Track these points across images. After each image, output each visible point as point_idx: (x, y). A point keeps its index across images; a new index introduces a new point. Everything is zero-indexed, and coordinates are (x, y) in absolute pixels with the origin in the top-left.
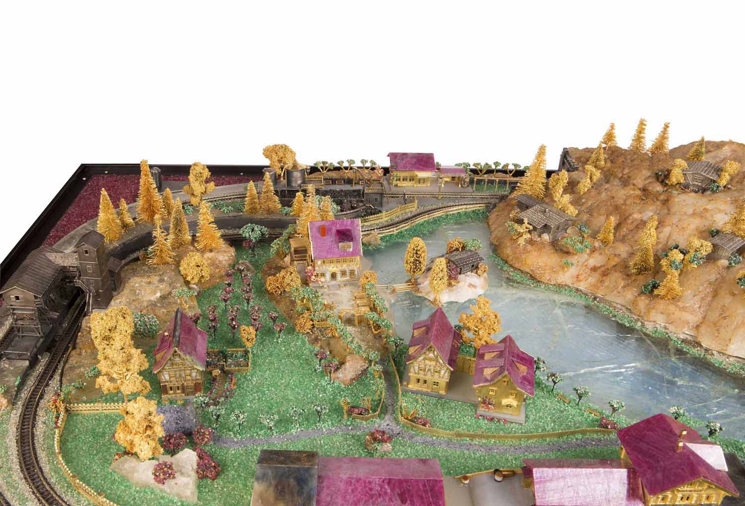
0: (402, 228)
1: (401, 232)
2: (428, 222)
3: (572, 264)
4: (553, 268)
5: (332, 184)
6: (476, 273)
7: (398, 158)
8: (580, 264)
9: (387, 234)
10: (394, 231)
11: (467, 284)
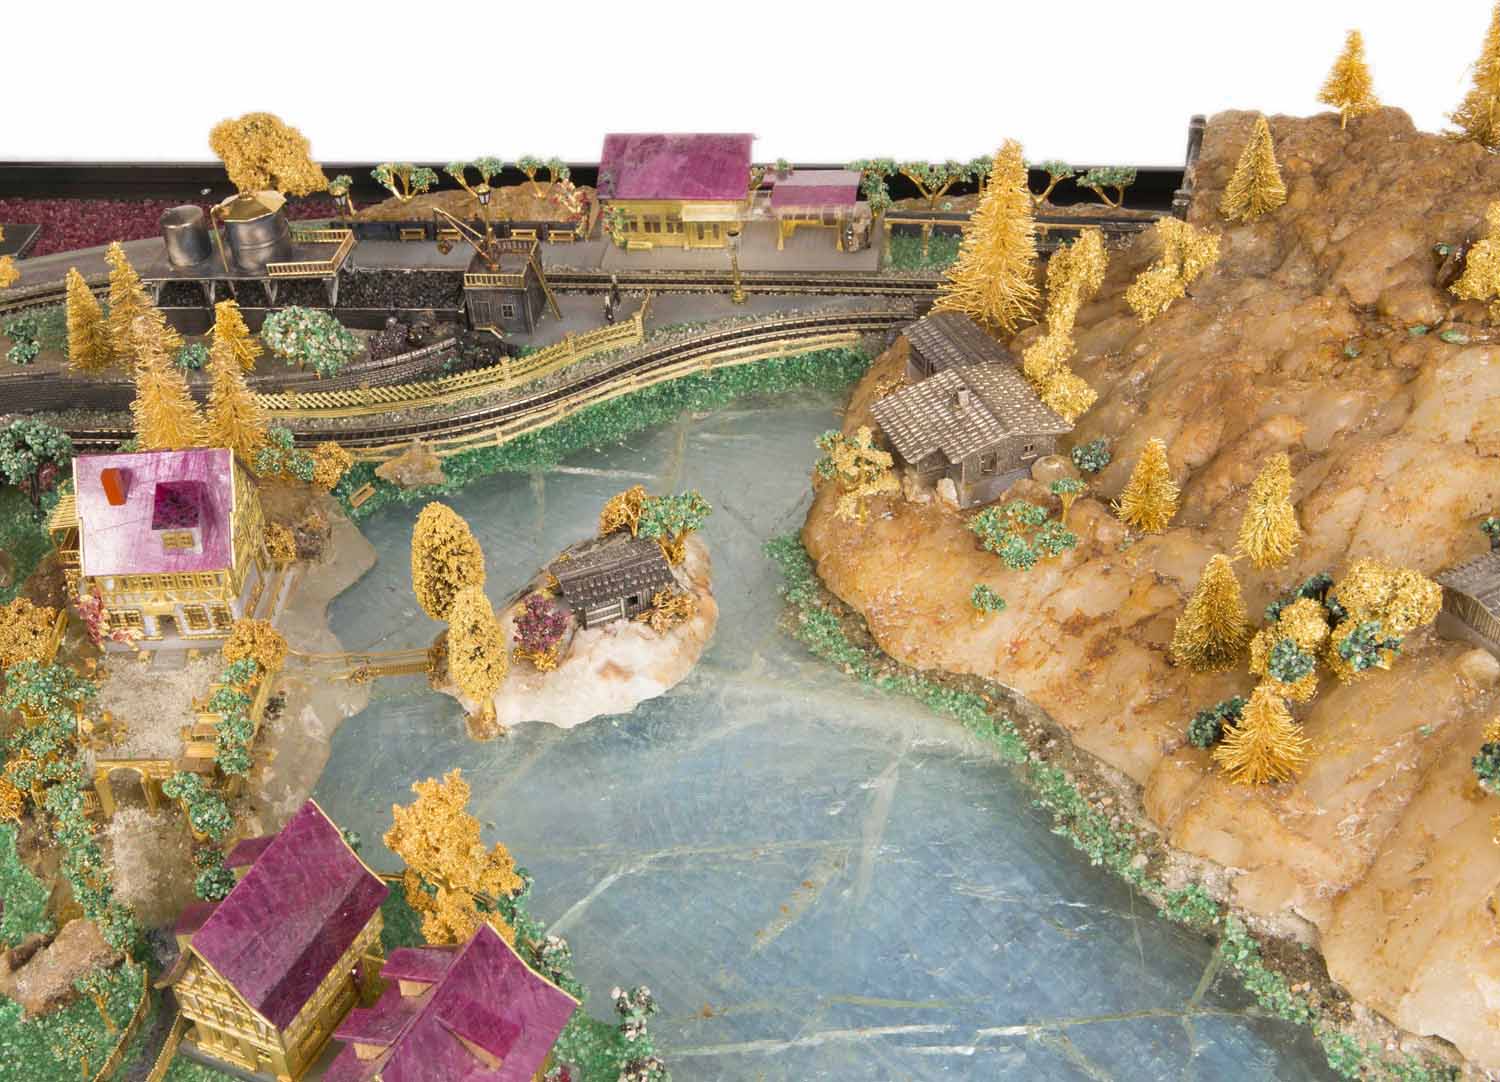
0: (530, 424)
1: (524, 440)
2: (637, 401)
3: (997, 603)
4: (941, 608)
5: (427, 237)
6: (649, 622)
7: (629, 151)
8: (1031, 602)
9: (468, 448)
10: (494, 438)
11: (599, 663)
